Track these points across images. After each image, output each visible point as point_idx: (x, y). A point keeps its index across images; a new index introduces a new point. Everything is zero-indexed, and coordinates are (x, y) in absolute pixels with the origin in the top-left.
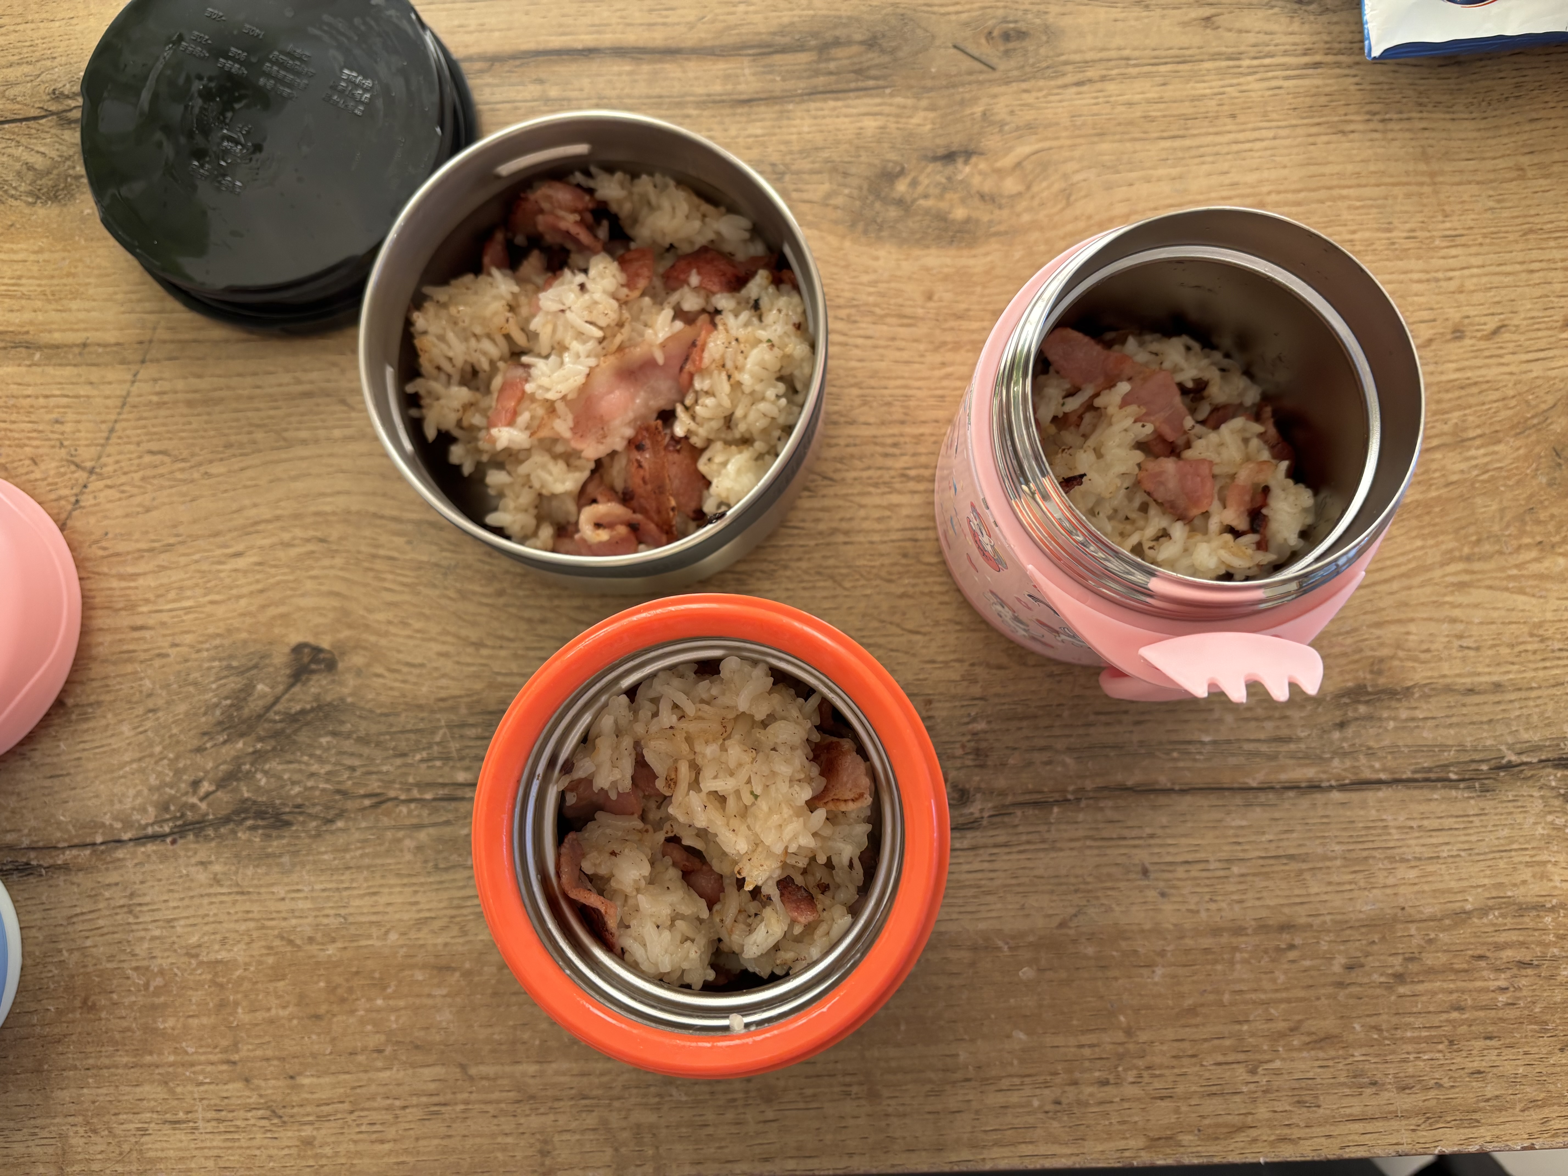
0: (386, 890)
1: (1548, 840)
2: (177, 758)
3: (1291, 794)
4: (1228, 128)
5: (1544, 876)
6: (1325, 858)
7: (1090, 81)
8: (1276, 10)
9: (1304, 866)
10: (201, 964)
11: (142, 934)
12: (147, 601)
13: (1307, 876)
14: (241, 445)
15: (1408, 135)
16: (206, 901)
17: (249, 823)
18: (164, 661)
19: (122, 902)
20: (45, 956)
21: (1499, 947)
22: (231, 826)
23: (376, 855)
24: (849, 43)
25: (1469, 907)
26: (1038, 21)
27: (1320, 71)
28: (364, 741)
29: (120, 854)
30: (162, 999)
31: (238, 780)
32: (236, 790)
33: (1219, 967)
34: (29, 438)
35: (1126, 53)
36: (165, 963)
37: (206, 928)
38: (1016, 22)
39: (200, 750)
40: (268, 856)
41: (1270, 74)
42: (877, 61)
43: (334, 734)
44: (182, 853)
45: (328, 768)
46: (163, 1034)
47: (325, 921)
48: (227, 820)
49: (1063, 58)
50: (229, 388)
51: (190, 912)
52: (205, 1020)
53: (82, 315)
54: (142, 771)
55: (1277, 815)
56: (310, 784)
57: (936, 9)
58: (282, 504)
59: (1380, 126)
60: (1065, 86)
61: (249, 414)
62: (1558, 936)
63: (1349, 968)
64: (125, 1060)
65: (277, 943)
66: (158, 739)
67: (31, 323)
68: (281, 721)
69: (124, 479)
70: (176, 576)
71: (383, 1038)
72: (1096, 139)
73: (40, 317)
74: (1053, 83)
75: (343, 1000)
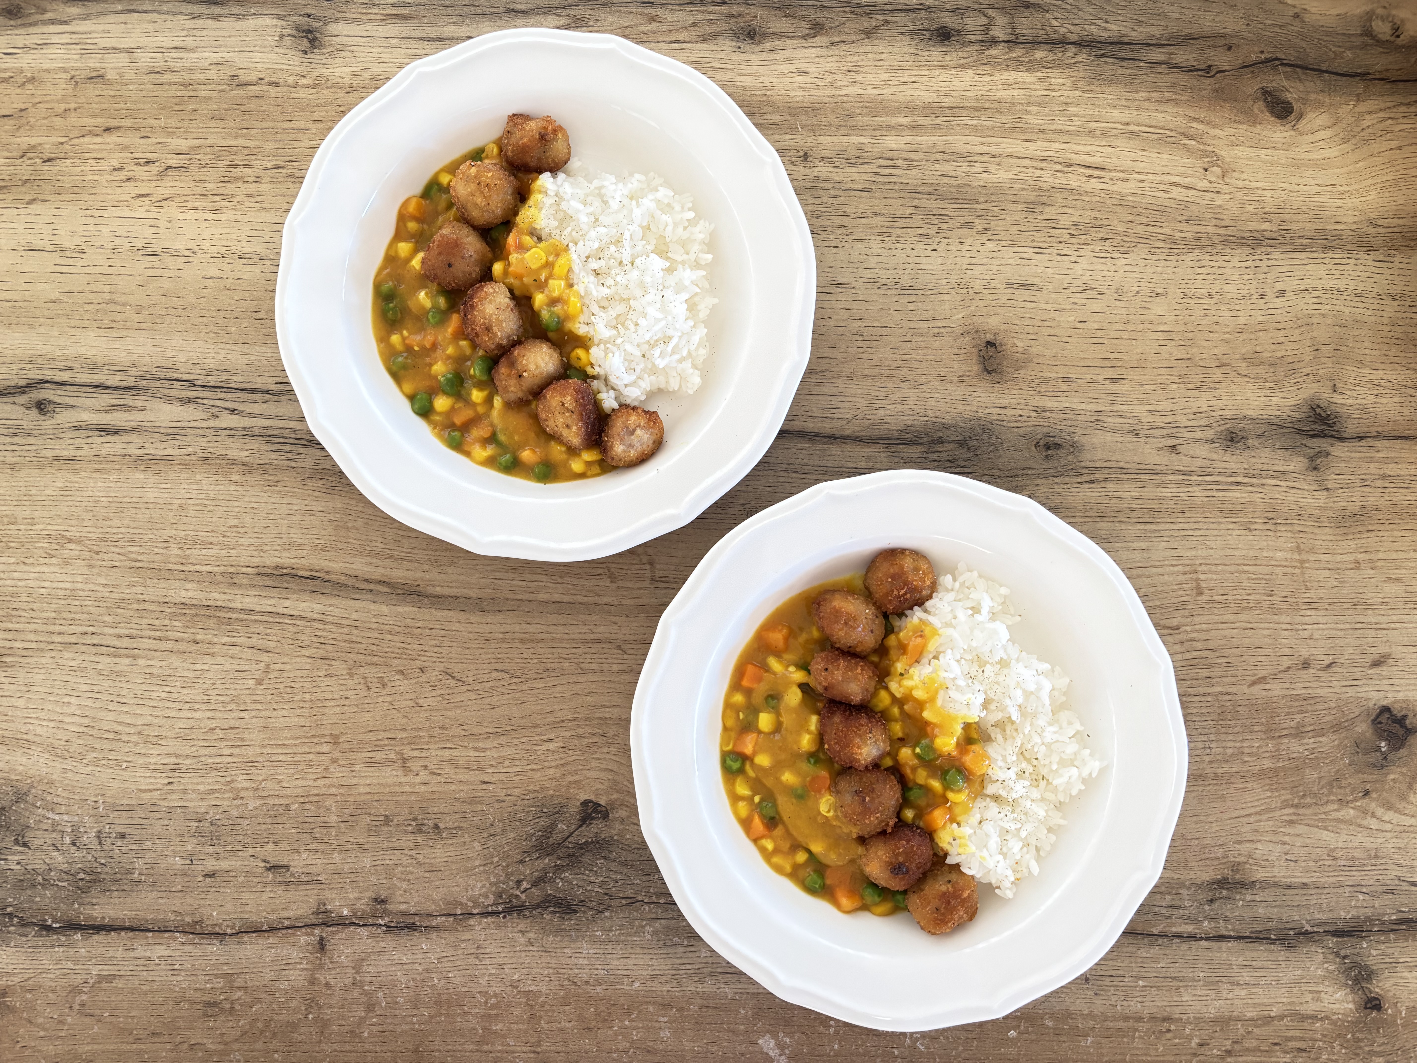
0: (633, 956)
1: (1324, 978)
2: (508, 866)
3: (1177, 940)
4: (1179, 520)
5: (1318, 999)
6: (1193, 980)
7: (1097, 480)
8: (1216, 445)
9: (1181, 984)
10: (519, 992)
11: (484, 971)
12: (491, 766)
13: (1182, 990)
14: (554, 670)
15: (1289, 534)
16: (523, 954)
17: (551, 909)
18: (501, 804)
19: (472, 951)
20: (423, 981)
21: (1288, 1039)
22: (540, 910)
23: (629, 935)
24: (949, 441)
25: (1273, 1014)
26: (1068, 438)
27: (1239, 487)
28: (624, 864)
29: (471, 922)
30: (495, 1012)
31: (545, 882)
32: (544, 889)
33: (1125, 1040)
34: (419, 655)
35: (1121, 464)
36: (498, 990)
37: (524, 971)
38: (1054, 437)
39: (521, 862)
40: (562, 930)
41: (1209, 487)
42: (964, 455)
43: (605, 858)
44: (509, 924)
45: (601, 879)
46: (495, 1032)
47: (596, 972)
48: (537, 906)
49: (1082, 464)
50: (547, 632)
51: (514, 960)
52: (521, 1027)
53: (455, 577)
54: (485, 872)
55: (1168, 952)
56: (589, 888)
57: (1005, 423)
58: (578, 710)
59: (1273, 528)
60: (1081, 483)
61: (560, 651)
62: (1322, 1035)
63: (1201, 1045)
64: (471, 1047)
65: (566, 983)
66: (496, 854)
67: (421, 579)
68: (573, 848)
69: (479, 686)
70: (509, 751)
71: (628, 1045)
72: (1098, 519)
73: (428, 576)
74: (1075, 480)
75: (605, 1020)
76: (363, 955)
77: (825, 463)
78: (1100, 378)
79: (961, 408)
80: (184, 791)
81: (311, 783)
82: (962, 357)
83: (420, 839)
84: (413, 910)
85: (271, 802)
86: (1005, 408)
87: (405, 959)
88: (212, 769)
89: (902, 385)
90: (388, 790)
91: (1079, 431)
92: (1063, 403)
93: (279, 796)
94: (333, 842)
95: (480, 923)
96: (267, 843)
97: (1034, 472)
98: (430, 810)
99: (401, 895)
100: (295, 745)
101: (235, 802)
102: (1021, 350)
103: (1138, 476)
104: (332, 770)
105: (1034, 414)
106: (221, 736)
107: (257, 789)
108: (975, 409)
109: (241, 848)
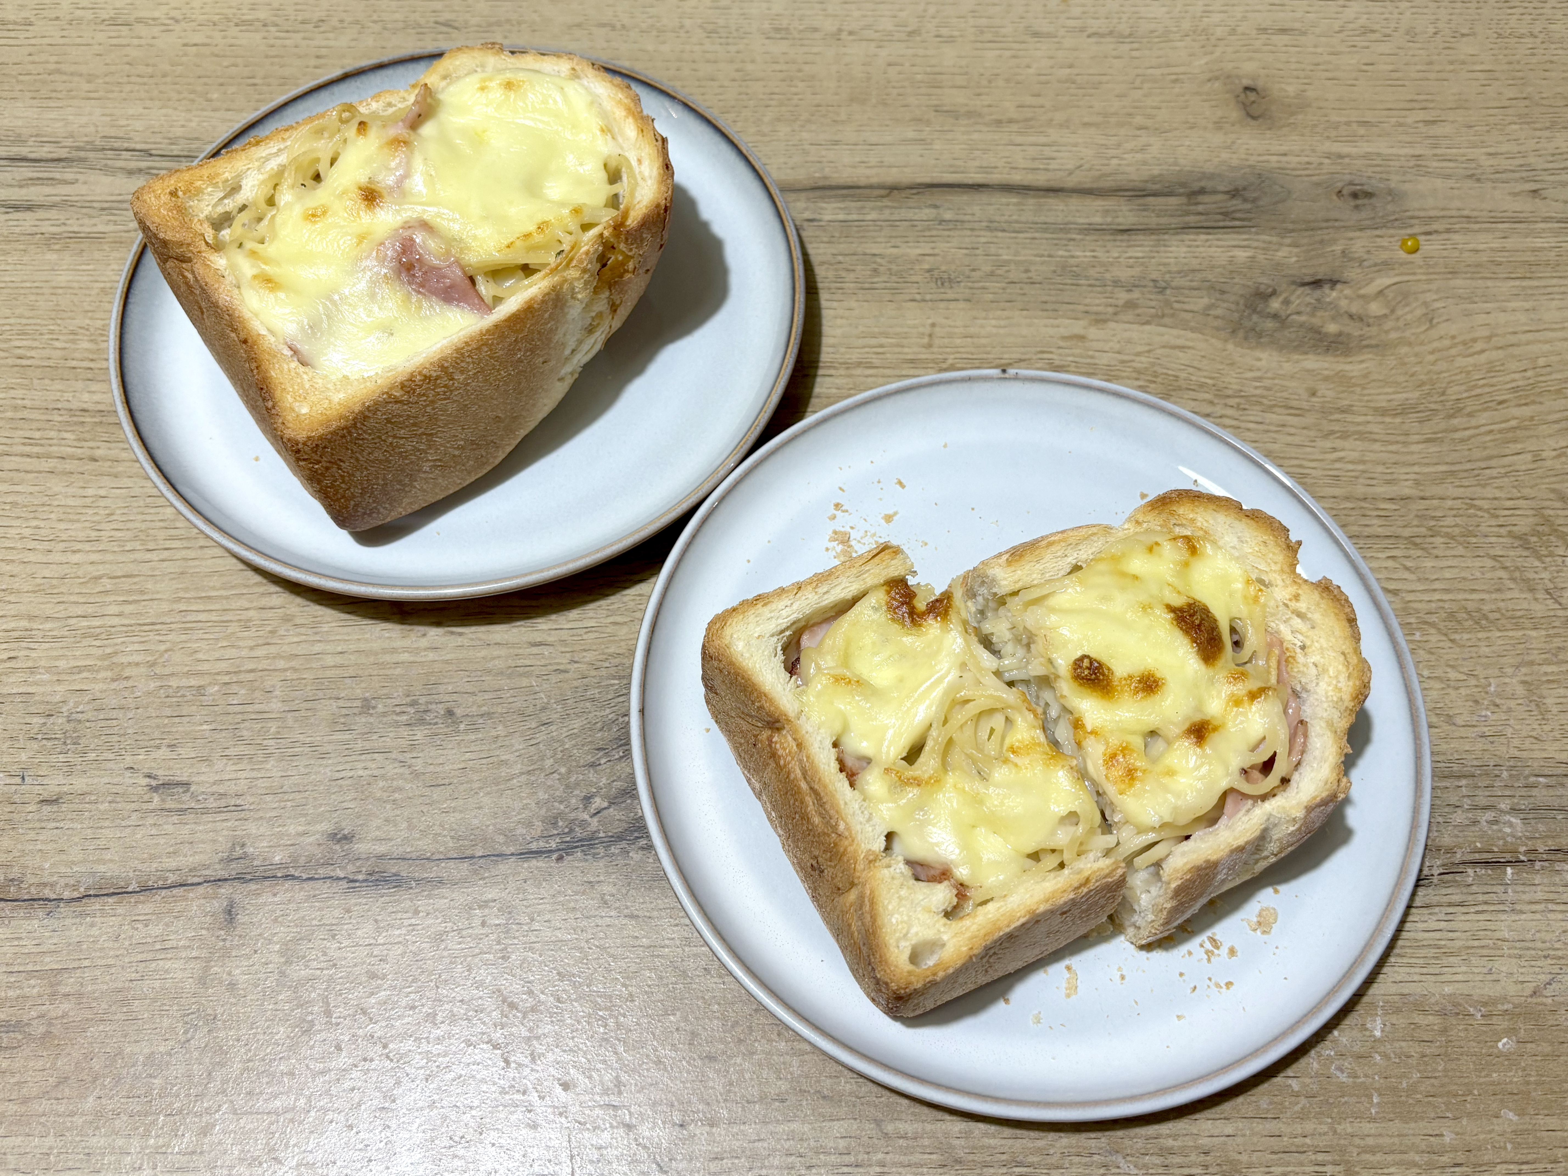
77: (1042, 219)
78: (1409, 120)
79: (1225, 155)
80: (33, 670)
81: (244, 653)
82: (1213, 103)
83: (420, 734)
84: (397, 852)
85: (174, 683)
86: (1285, 155)
88: (84, 636)
89: (1138, 133)
90: (372, 659)
91: (1395, 178)
92: (1365, 148)
93: (188, 674)
94: (272, 742)
95: (515, 871)
96: (158, 747)
97: (1342, 224)
98: (442, 688)
99: (378, 828)
100: (227, 598)
101: (114, 685)
102: (1292, 94)
103: (1494, 225)
104: (282, 633)
105: (1327, 161)
106: (109, 587)
107: (153, 664)
108: (1244, 156)
109: (111, 756)
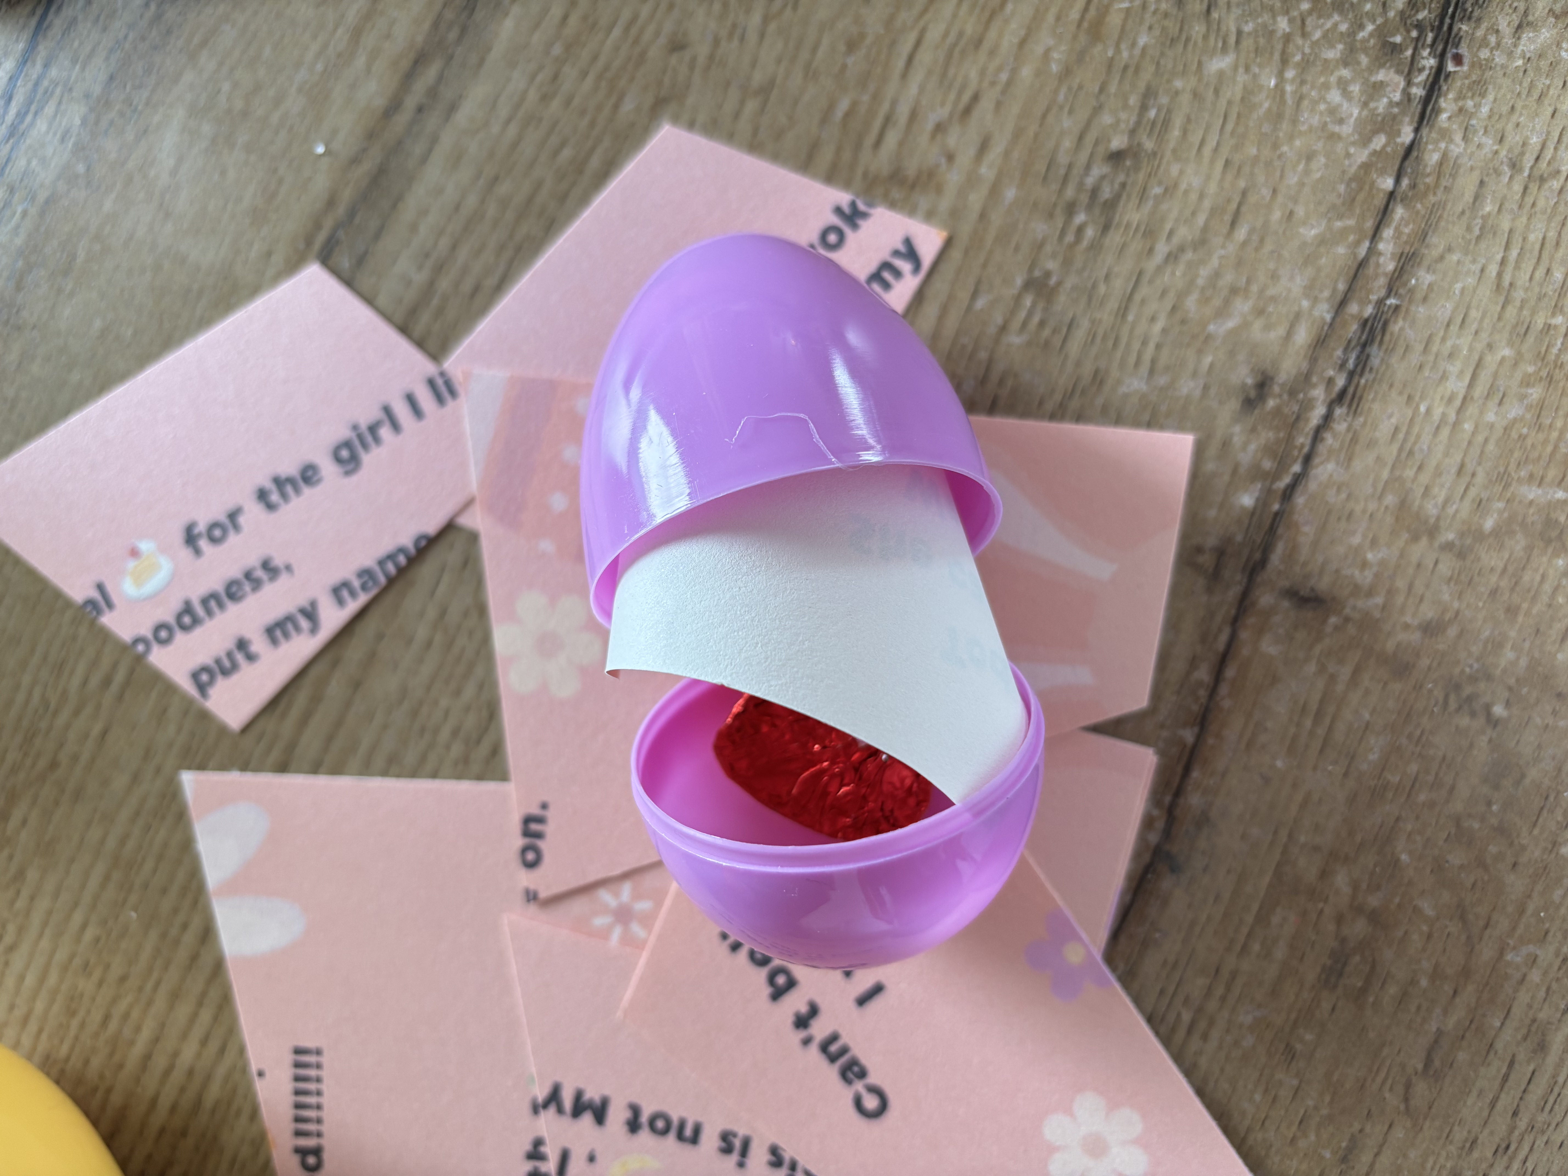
76: (1390, 499)
83: (1132, 215)
84: (1324, 311)
87: (1457, 385)
95: (1445, 134)
98: (1063, 158)
99: (1268, 328)
